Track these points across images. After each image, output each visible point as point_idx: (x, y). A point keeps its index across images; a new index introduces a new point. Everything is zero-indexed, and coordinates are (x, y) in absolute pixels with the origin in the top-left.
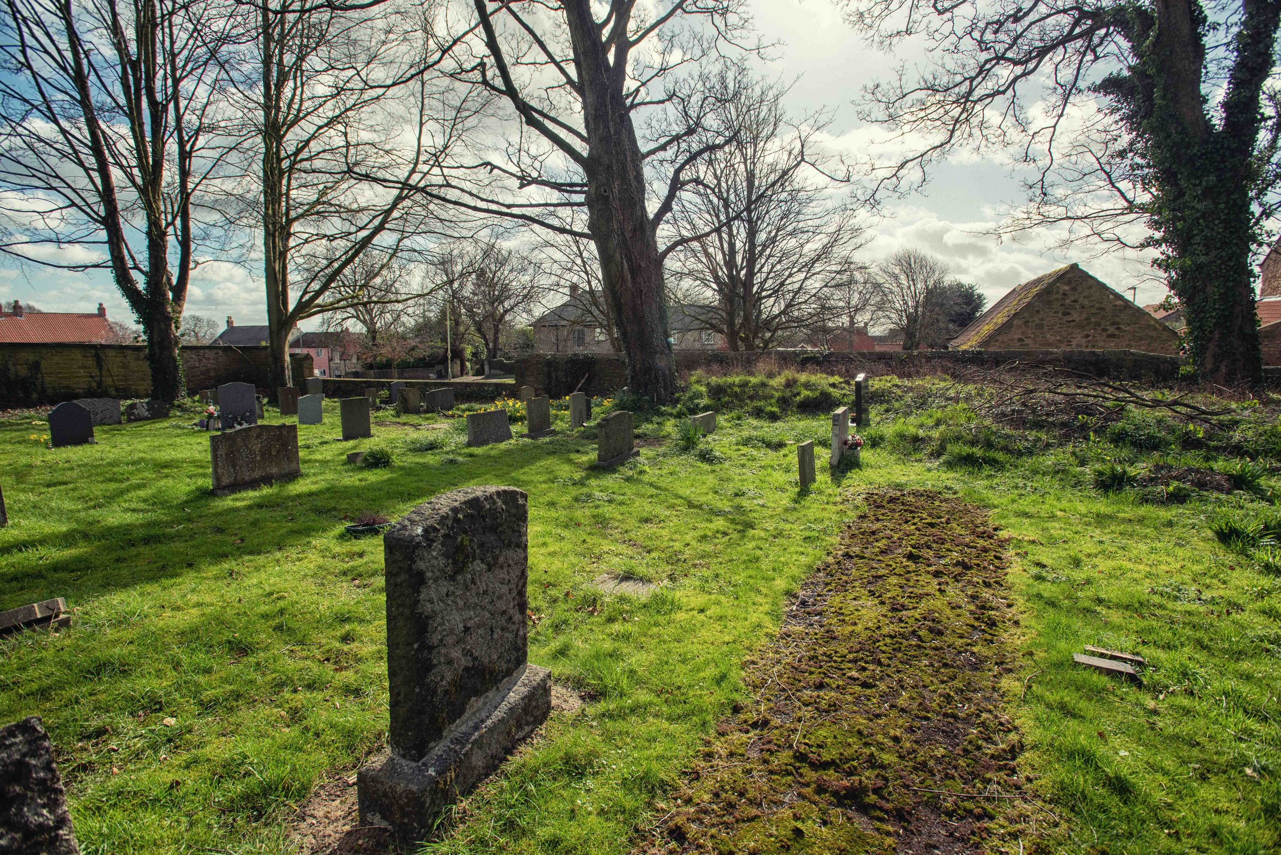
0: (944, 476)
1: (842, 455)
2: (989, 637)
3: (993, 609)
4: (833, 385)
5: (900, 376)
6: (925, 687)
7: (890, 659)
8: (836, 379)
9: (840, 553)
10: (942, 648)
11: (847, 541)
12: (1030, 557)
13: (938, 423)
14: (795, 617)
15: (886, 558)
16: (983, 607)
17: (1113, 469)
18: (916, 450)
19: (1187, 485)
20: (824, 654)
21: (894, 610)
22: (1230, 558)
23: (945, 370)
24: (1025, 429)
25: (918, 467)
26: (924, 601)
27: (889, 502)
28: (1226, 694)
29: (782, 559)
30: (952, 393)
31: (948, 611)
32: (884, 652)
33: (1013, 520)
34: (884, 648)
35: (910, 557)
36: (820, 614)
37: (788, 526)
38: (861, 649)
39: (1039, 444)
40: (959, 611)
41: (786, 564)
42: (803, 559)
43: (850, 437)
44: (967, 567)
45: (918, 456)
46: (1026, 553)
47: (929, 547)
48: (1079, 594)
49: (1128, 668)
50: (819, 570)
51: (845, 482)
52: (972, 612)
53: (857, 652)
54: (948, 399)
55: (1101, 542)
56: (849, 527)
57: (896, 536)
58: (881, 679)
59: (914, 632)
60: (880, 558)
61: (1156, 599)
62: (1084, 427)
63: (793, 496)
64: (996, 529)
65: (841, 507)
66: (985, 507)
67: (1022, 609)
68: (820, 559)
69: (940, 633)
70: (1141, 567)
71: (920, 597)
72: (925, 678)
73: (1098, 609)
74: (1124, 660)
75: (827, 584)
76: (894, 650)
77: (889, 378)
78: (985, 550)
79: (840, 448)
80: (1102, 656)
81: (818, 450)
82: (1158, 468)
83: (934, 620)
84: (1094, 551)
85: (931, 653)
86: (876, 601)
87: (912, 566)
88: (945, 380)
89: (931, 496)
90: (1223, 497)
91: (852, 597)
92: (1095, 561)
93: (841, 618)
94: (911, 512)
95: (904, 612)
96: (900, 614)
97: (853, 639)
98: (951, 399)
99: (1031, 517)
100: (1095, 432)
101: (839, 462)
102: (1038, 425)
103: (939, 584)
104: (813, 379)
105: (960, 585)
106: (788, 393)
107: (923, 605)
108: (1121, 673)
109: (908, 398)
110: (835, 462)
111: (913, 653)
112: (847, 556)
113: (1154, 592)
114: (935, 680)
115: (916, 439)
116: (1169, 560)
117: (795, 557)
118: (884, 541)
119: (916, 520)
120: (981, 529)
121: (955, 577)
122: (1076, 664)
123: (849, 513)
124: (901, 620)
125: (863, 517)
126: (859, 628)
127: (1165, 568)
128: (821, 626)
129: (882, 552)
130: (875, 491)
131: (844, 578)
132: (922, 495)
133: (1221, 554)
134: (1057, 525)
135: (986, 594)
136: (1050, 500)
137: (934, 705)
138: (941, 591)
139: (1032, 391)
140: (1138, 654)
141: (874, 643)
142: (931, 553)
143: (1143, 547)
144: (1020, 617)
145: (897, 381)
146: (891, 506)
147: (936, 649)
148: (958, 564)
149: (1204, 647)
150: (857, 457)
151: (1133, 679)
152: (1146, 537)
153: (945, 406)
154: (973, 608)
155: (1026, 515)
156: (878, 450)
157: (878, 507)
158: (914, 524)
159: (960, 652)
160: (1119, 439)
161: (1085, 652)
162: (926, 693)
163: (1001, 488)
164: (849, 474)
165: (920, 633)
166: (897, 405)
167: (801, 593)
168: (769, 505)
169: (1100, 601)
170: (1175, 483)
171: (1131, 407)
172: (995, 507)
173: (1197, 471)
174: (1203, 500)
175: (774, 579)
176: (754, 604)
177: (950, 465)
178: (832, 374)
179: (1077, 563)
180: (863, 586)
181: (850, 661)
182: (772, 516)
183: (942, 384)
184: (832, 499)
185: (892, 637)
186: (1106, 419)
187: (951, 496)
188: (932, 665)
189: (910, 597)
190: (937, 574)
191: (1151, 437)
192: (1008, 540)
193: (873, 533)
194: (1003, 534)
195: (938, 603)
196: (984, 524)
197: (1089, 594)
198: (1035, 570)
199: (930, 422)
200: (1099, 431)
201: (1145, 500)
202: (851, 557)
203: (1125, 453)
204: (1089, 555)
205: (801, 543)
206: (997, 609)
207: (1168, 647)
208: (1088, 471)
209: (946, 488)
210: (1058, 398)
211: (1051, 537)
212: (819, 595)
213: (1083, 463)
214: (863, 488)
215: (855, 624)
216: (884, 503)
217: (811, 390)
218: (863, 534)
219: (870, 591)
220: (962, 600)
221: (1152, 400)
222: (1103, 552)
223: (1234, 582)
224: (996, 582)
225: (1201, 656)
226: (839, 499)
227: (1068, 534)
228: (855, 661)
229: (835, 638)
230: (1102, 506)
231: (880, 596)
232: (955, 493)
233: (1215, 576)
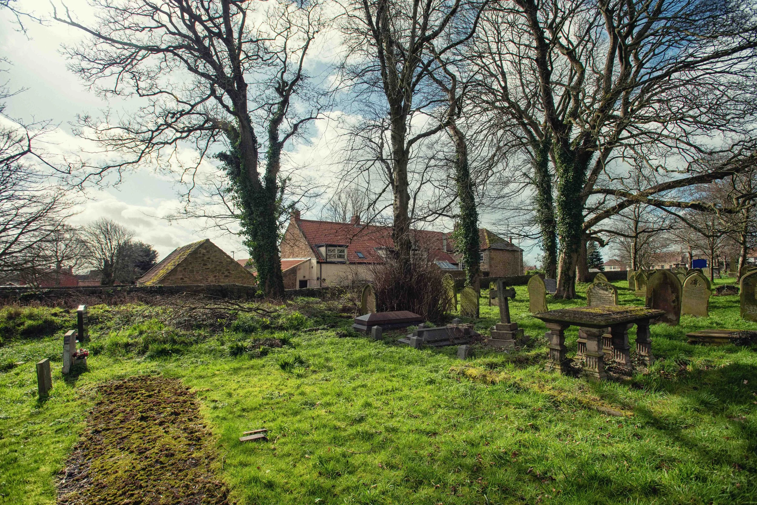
0: (150, 365)
1: (72, 365)
2: (199, 447)
3: (196, 432)
4: (55, 315)
5: (109, 304)
6: (172, 487)
7: (147, 482)
8: (57, 310)
9: (90, 432)
10: (175, 463)
11: (93, 423)
12: (208, 399)
13: (141, 333)
14: (66, 487)
15: (126, 425)
16: (192, 433)
17: (237, 345)
18: (127, 352)
19: (267, 347)
20: (100, 500)
21: (140, 453)
22: (286, 375)
23: (140, 299)
24: (193, 330)
25: (131, 363)
26: (158, 441)
27: (116, 389)
28: (295, 430)
29: (41, 452)
30: (147, 313)
31: (173, 442)
32: (142, 480)
33: (195, 382)
34: (141, 478)
35: (143, 419)
36: (87, 477)
37: (37, 427)
38: (126, 485)
39: (201, 337)
40: (179, 439)
41: (46, 454)
42: (60, 445)
43: (78, 351)
44: (177, 414)
45: (130, 355)
46: (206, 397)
47: (152, 410)
48: (235, 410)
49: (261, 435)
50: (76, 449)
51: (78, 383)
52: (186, 438)
53: (124, 487)
54: (144, 317)
55: (238, 382)
56: (91, 413)
57: (128, 410)
58: (145, 495)
59: (157, 461)
60: (121, 426)
61: (265, 401)
62: (221, 325)
63: (35, 403)
64: (187, 389)
65: (80, 402)
66: (178, 378)
67: (211, 426)
68: (75, 441)
69: (172, 455)
70: (257, 389)
71: (155, 440)
72: (171, 482)
73: (244, 414)
74: (259, 432)
75: (86, 456)
76: (147, 476)
77: (101, 306)
78: (185, 402)
79: (71, 360)
80: (251, 434)
81: (52, 364)
82: (255, 341)
83: (167, 450)
84: (236, 387)
85: (171, 468)
86: (127, 453)
87: (145, 424)
88: (140, 305)
89: (144, 379)
90: (280, 349)
91: (108, 456)
92: (238, 391)
93: (105, 472)
94: (134, 392)
95: (148, 452)
96: (145, 454)
97: (118, 482)
98: (146, 316)
99: (204, 378)
100: (226, 327)
101: (71, 370)
102: (199, 327)
103: (164, 429)
104: (36, 311)
105: (176, 425)
106: (11, 324)
107: (158, 444)
108: (259, 438)
109: (116, 319)
110: (67, 370)
111: (159, 473)
112: (97, 432)
113: (264, 398)
114: (177, 481)
115: (127, 345)
116: (267, 382)
117: (52, 446)
118: (121, 415)
119: (139, 396)
120: (179, 391)
121: (172, 422)
122: (242, 442)
123: (89, 403)
124: (147, 458)
125: (100, 404)
126: (120, 473)
127: (265, 386)
128: (90, 484)
129: (122, 422)
130: (104, 385)
131: (98, 447)
132: (138, 380)
133: (283, 374)
134: (216, 378)
135: (191, 425)
136: (210, 366)
137: (181, 493)
138: (166, 432)
139: (194, 309)
140: (263, 428)
141: (133, 477)
142: (154, 413)
143: (256, 379)
144: (211, 431)
145: (107, 308)
146: (119, 391)
147: (172, 464)
148: (172, 414)
149: (285, 415)
150: (85, 364)
151: (264, 439)
152: (256, 374)
153: (143, 322)
154: (186, 435)
155: (201, 377)
156: (100, 357)
157: (109, 394)
158: (138, 399)
159: (186, 461)
160: (237, 329)
161: (244, 435)
162: (174, 490)
163: (185, 365)
164: (80, 377)
165: (161, 460)
166: (109, 324)
167: (66, 470)
168: (11, 416)
169: (244, 410)
170: (262, 347)
171: (240, 312)
172: (184, 377)
173: (270, 340)
174: (273, 353)
175: (38, 468)
176: (25, 492)
177: (152, 357)
178: (53, 306)
179: (230, 395)
180: (114, 447)
181: (120, 496)
182: (18, 424)
183: (139, 308)
184: (71, 398)
185: (143, 469)
186: (231, 320)
187: (156, 376)
188: (173, 474)
189: (149, 442)
190: (161, 424)
191: (250, 326)
192: (196, 393)
193: (111, 412)
194: (192, 391)
195: (167, 439)
196: (180, 387)
197: (239, 408)
198: (212, 405)
199: (136, 333)
200: (228, 326)
201: (252, 357)
202: (100, 432)
203: (240, 335)
204: (235, 390)
205: (54, 435)
206: (199, 431)
207: (274, 420)
208: (226, 348)
209: (152, 372)
210: (207, 311)
211: (216, 386)
212: (81, 465)
213: (223, 344)
214: (94, 384)
215: (117, 472)
216: (113, 391)
217: (34, 320)
218: (104, 414)
219: (120, 448)
220: (180, 433)
221: (249, 308)
222: (240, 386)
223: (289, 385)
224: (195, 417)
225: (285, 419)
226: (76, 396)
227: (223, 382)
228: (124, 493)
229: (104, 487)
230: (235, 364)
231: (128, 449)
232: (158, 374)
233: (283, 385)
